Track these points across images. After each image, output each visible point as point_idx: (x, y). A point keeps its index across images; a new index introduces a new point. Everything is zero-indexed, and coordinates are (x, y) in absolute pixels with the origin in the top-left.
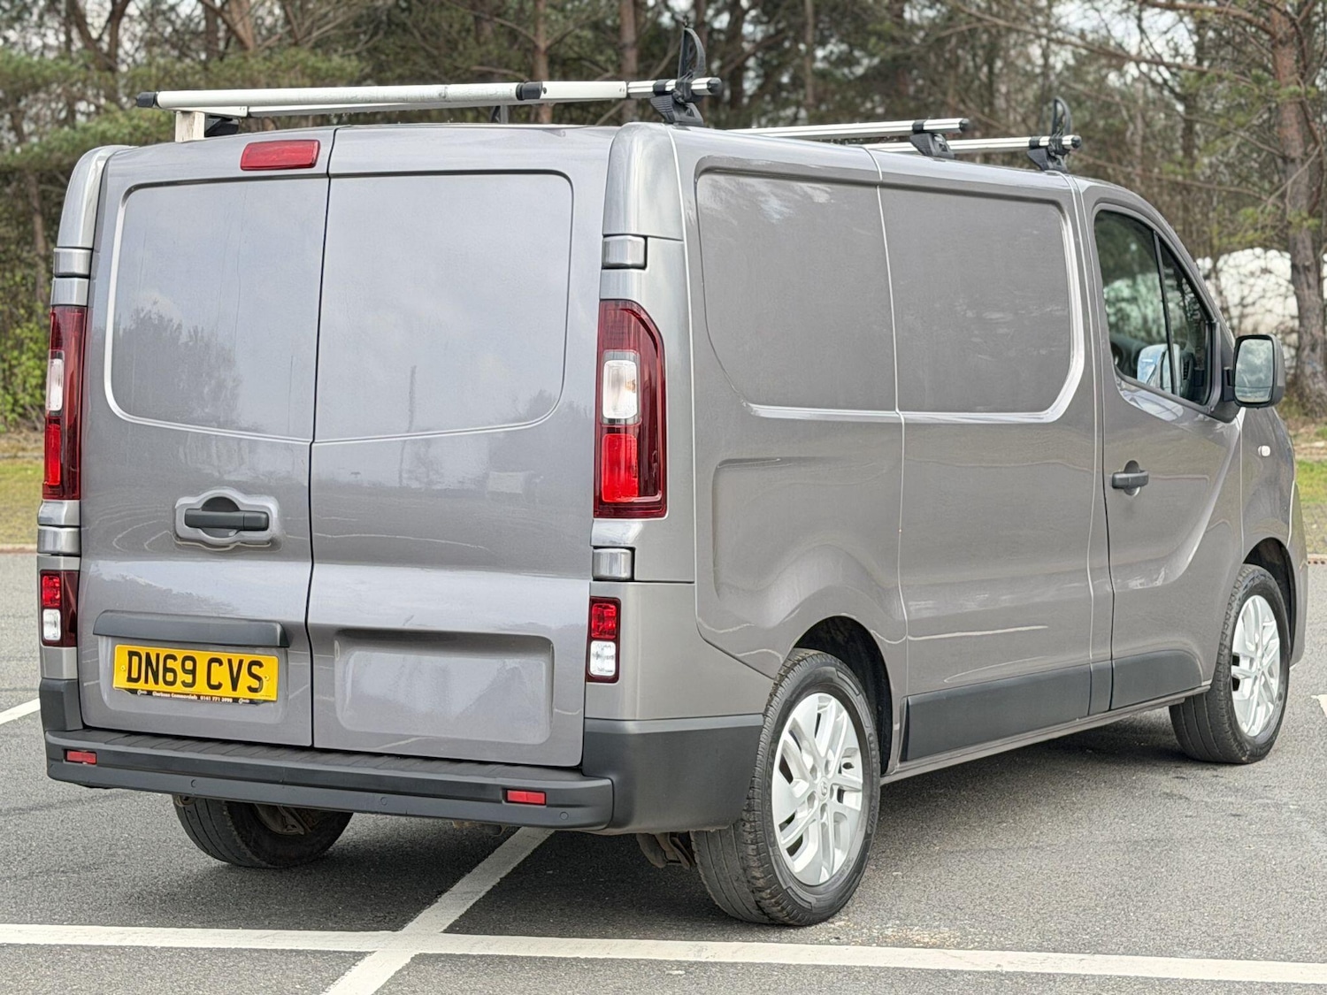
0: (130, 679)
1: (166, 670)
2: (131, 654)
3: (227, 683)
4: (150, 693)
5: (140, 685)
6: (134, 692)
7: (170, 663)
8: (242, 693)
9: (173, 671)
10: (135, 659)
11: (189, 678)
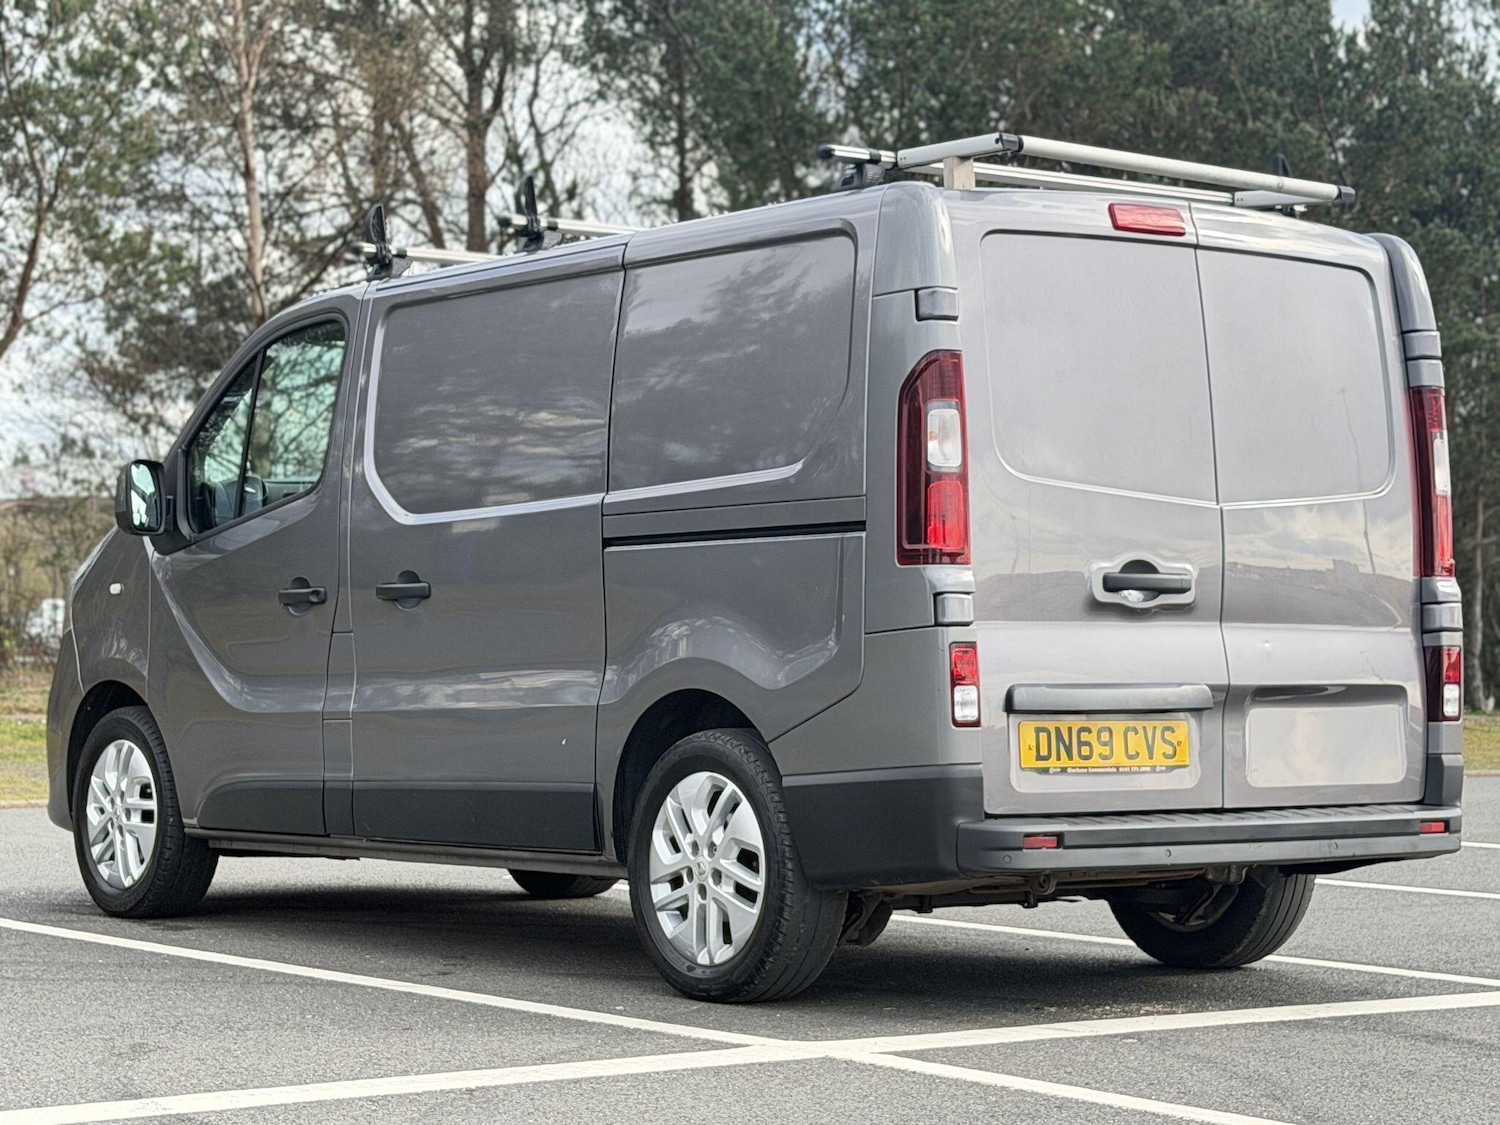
0: (1039, 758)
1: (1081, 744)
2: (1038, 730)
3: (1144, 753)
4: (1064, 770)
5: (1052, 763)
6: (1045, 771)
7: (1085, 736)
8: (1159, 760)
9: (1088, 744)
10: (1043, 736)
11: (1106, 751)
